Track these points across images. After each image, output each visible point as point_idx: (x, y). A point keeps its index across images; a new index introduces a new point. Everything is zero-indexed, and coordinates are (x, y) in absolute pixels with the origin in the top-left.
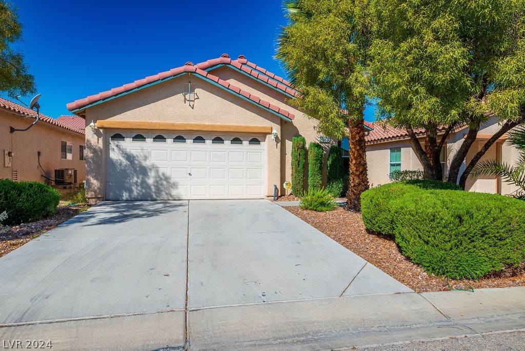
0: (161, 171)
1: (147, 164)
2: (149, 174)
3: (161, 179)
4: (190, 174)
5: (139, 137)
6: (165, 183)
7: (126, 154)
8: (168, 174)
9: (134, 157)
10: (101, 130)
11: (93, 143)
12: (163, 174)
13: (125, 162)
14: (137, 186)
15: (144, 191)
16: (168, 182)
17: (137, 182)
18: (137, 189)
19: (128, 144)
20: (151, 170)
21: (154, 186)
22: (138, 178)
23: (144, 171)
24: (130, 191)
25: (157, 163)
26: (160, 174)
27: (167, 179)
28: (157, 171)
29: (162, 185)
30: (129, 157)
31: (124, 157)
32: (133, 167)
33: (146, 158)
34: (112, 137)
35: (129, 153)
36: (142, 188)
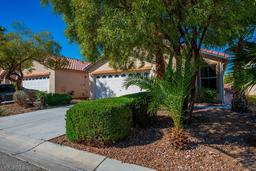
0: (111, 89)
1: (106, 86)
2: (107, 90)
3: (111, 92)
4: (120, 91)
5: (104, 77)
6: (112, 94)
7: (100, 83)
8: (113, 90)
9: (103, 84)
10: (93, 75)
11: (91, 80)
12: (111, 90)
13: (100, 86)
14: (104, 95)
15: (106, 97)
16: (113, 94)
17: (104, 94)
18: (104, 96)
19: (101, 80)
20: (108, 89)
21: (109, 95)
22: (104, 92)
23: (105, 89)
24: (102, 97)
25: (109, 86)
26: (110, 90)
27: (112, 92)
28: (109, 89)
29: (111, 94)
30: (101, 84)
31: (100, 84)
32: (102, 88)
33: (106, 84)
34: (97, 78)
35: (101, 83)
36: (105, 96)
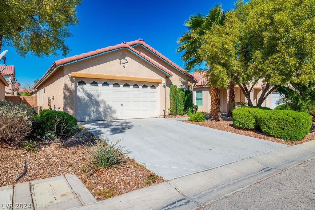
0: (107, 103)
1: (99, 99)
2: (100, 105)
3: (107, 108)
4: (122, 105)
5: (94, 83)
6: (109, 110)
7: (88, 93)
8: (110, 105)
9: (92, 95)
10: (74, 79)
11: (69, 87)
12: (108, 105)
13: (87, 98)
14: (94, 112)
15: (97, 115)
16: (110, 110)
17: (94, 110)
18: (94, 114)
19: (88, 87)
20: (101, 103)
21: (103, 112)
22: (94, 108)
23: (97, 104)
24: (90, 116)
25: (105, 99)
26: (107, 105)
27: (110, 108)
28: (105, 104)
29: (107, 111)
30: (89, 95)
31: (86, 95)
32: (91, 101)
33: (98, 96)
34: (78, 83)
36: (97, 114)
